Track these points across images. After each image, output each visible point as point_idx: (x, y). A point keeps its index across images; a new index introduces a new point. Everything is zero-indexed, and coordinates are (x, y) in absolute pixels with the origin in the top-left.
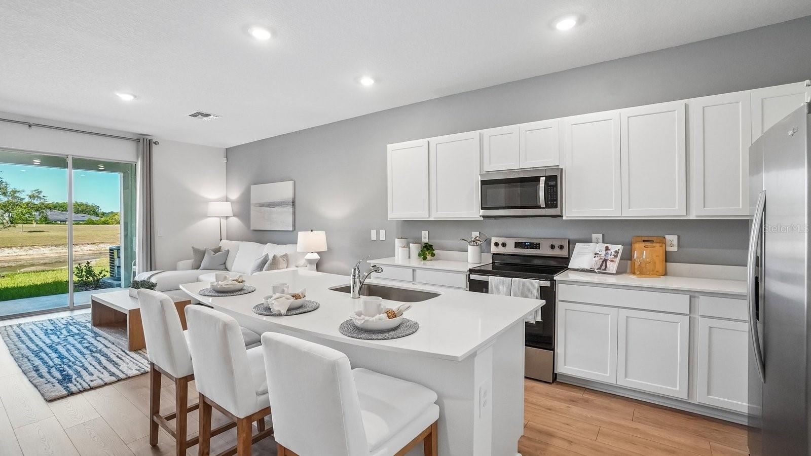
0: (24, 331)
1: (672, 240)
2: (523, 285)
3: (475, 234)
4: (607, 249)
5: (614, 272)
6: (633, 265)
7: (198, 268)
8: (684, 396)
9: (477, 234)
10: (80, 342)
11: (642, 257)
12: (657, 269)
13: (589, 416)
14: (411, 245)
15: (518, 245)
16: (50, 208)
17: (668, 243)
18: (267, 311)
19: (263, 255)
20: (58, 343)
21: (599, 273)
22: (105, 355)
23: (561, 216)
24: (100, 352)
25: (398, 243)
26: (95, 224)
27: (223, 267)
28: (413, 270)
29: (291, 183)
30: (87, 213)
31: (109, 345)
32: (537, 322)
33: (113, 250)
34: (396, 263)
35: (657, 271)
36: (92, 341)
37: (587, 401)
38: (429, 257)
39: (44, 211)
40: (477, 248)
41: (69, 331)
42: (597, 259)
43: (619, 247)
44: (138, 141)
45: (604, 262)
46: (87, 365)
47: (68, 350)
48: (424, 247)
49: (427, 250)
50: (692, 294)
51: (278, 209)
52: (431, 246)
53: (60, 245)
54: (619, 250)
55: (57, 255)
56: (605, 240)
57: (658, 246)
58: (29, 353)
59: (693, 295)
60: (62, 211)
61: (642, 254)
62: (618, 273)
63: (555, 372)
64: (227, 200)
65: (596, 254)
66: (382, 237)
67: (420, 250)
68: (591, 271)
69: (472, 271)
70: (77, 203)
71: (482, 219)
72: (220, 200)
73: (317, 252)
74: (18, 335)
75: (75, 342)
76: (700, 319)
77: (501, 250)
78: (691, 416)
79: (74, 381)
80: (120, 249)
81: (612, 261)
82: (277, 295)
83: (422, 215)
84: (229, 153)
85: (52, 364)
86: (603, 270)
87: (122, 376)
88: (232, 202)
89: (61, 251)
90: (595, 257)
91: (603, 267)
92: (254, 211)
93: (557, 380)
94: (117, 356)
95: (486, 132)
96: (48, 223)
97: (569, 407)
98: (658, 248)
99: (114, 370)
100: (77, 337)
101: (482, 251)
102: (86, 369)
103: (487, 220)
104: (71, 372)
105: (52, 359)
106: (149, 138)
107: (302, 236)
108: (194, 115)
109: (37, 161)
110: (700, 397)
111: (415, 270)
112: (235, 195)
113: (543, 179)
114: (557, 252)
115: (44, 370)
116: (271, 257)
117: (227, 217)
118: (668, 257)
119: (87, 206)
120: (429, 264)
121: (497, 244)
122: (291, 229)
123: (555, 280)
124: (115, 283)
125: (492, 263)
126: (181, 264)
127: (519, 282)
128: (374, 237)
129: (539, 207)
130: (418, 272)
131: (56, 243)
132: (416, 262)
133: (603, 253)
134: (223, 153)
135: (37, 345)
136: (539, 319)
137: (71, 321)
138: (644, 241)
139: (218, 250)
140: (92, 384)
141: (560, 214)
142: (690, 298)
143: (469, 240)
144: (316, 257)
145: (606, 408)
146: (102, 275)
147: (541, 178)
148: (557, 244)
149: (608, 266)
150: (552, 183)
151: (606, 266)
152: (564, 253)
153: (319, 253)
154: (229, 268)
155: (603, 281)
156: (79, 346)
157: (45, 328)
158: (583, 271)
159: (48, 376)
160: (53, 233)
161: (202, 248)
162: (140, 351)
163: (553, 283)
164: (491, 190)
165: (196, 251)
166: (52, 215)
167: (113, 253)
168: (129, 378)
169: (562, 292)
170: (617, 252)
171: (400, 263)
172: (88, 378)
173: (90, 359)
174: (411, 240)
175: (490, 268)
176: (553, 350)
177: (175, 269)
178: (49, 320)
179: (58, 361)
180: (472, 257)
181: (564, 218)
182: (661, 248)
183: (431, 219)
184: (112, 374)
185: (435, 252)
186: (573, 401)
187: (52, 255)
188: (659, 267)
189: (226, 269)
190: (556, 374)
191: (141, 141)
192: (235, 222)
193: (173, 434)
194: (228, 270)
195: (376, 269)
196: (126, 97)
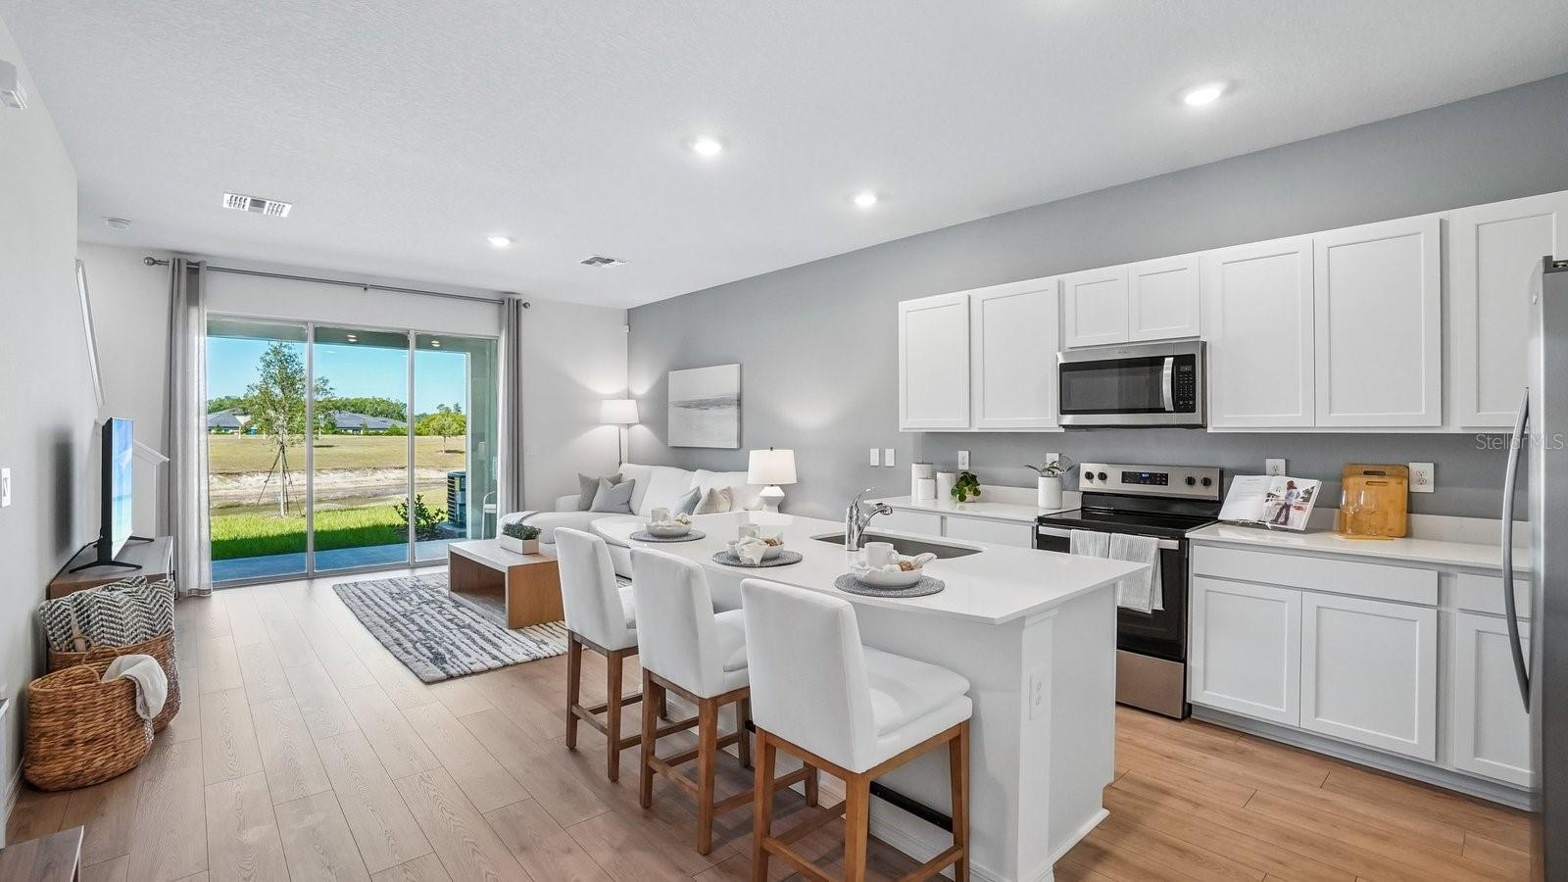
0: (364, 593)
1: (1423, 472)
2: (1131, 546)
3: (1052, 457)
4: (1291, 486)
5: (1302, 527)
6: (1343, 516)
7: (587, 509)
8: (1429, 755)
9: (1055, 456)
10: (440, 612)
11: (1358, 502)
12: (1389, 526)
13: (1240, 773)
14: (939, 475)
15: (1126, 477)
16: (338, 408)
17: (1413, 477)
18: (735, 560)
19: (692, 488)
20: (413, 613)
21: (1274, 529)
22: (477, 632)
23: (1203, 426)
24: (469, 627)
25: (916, 471)
26: (402, 435)
27: (625, 508)
28: (942, 518)
29: (735, 367)
30: (387, 415)
31: (479, 619)
32: (1154, 611)
33: (453, 478)
34: (913, 505)
35: (1390, 530)
36: (454, 611)
37: (1242, 752)
38: (969, 496)
39: (331, 412)
40: (1053, 482)
41: (420, 597)
42: (1270, 504)
43: (1314, 484)
44: (502, 302)
45: (1284, 511)
46: (458, 643)
47: (427, 622)
48: (962, 479)
49: (967, 484)
50: (1443, 570)
51: (713, 412)
52: (974, 478)
53: (356, 469)
54: (1313, 488)
55: (353, 486)
56: (1292, 471)
57: (1393, 482)
58: (383, 623)
59: (1444, 573)
60: (354, 412)
61: (1359, 495)
62: (1309, 530)
63: (1188, 701)
64: (629, 396)
65: (1269, 495)
66: (890, 461)
67: (954, 483)
68: (1259, 525)
69: (1042, 520)
70: (374, 399)
71: (1063, 430)
72: (618, 397)
73: (780, 486)
74: (360, 598)
75: (432, 612)
76: (1459, 614)
77: (1096, 485)
78: (1444, 793)
79: (448, 661)
80: (464, 477)
81: (1299, 508)
82: (747, 538)
83: (957, 423)
84: (634, 317)
85: (415, 639)
86: (1281, 523)
87: (508, 661)
88: (638, 400)
89: (358, 479)
90: (1267, 501)
91: (1282, 519)
92: (673, 414)
93: (1192, 716)
94: (494, 635)
95: (1071, 279)
96: (335, 433)
97: (1206, 758)
98: (1394, 489)
99: (495, 652)
100: (433, 605)
101: (1063, 488)
102: (458, 648)
103: (1073, 433)
104: (441, 650)
105: (412, 632)
106: (517, 297)
107: (756, 458)
108: (589, 262)
109: (352, 338)
110: (1460, 759)
111: (946, 518)
112: (643, 387)
113: (1169, 361)
114: (1198, 491)
115: (409, 646)
116: (704, 493)
117: (629, 426)
118: (1413, 504)
119: (389, 404)
120: (969, 508)
121: (1089, 476)
122: (735, 445)
123: (1188, 539)
124: (458, 530)
125: (1082, 509)
126: (562, 501)
127: (1123, 541)
128: (874, 460)
129: (1162, 410)
130: (950, 520)
131: (351, 465)
132: (946, 503)
133: (1283, 494)
134: (623, 317)
135: (388, 613)
136: (1159, 606)
137: (417, 583)
138: (1366, 473)
139: (617, 480)
140: (473, 667)
141: (1200, 423)
142: (1438, 578)
143: (1041, 467)
144: (778, 492)
145: (1275, 766)
146: (439, 517)
147: (1166, 359)
148: (1199, 476)
149: (1291, 516)
150: (1187, 368)
151: (1287, 518)
152: (1212, 492)
153: (782, 486)
154: (634, 509)
155: (1279, 544)
156: (439, 617)
157: (388, 590)
158: (1245, 524)
159: (416, 653)
160: (347, 450)
161: (594, 477)
162: (522, 630)
163: (1184, 543)
164: (1078, 380)
165: (584, 480)
166: (343, 419)
167: (453, 483)
168: (517, 664)
169: (1200, 560)
170: (1309, 493)
171: (920, 505)
172: (466, 660)
173: (460, 635)
174: (939, 467)
175: (1077, 516)
176: (1184, 661)
177: (553, 510)
178: (390, 580)
179: (420, 635)
180: (1045, 497)
181: (1210, 430)
182: (1399, 486)
183: (974, 430)
184: (495, 658)
185: (981, 488)
186: (1214, 749)
187: (347, 486)
188: (1396, 520)
189: (631, 512)
190: (1190, 705)
191: (506, 304)
192: (642, 433)
193: (603, 730)
194: (633, 514)
195: (883, 509)
196: (499, 242)
